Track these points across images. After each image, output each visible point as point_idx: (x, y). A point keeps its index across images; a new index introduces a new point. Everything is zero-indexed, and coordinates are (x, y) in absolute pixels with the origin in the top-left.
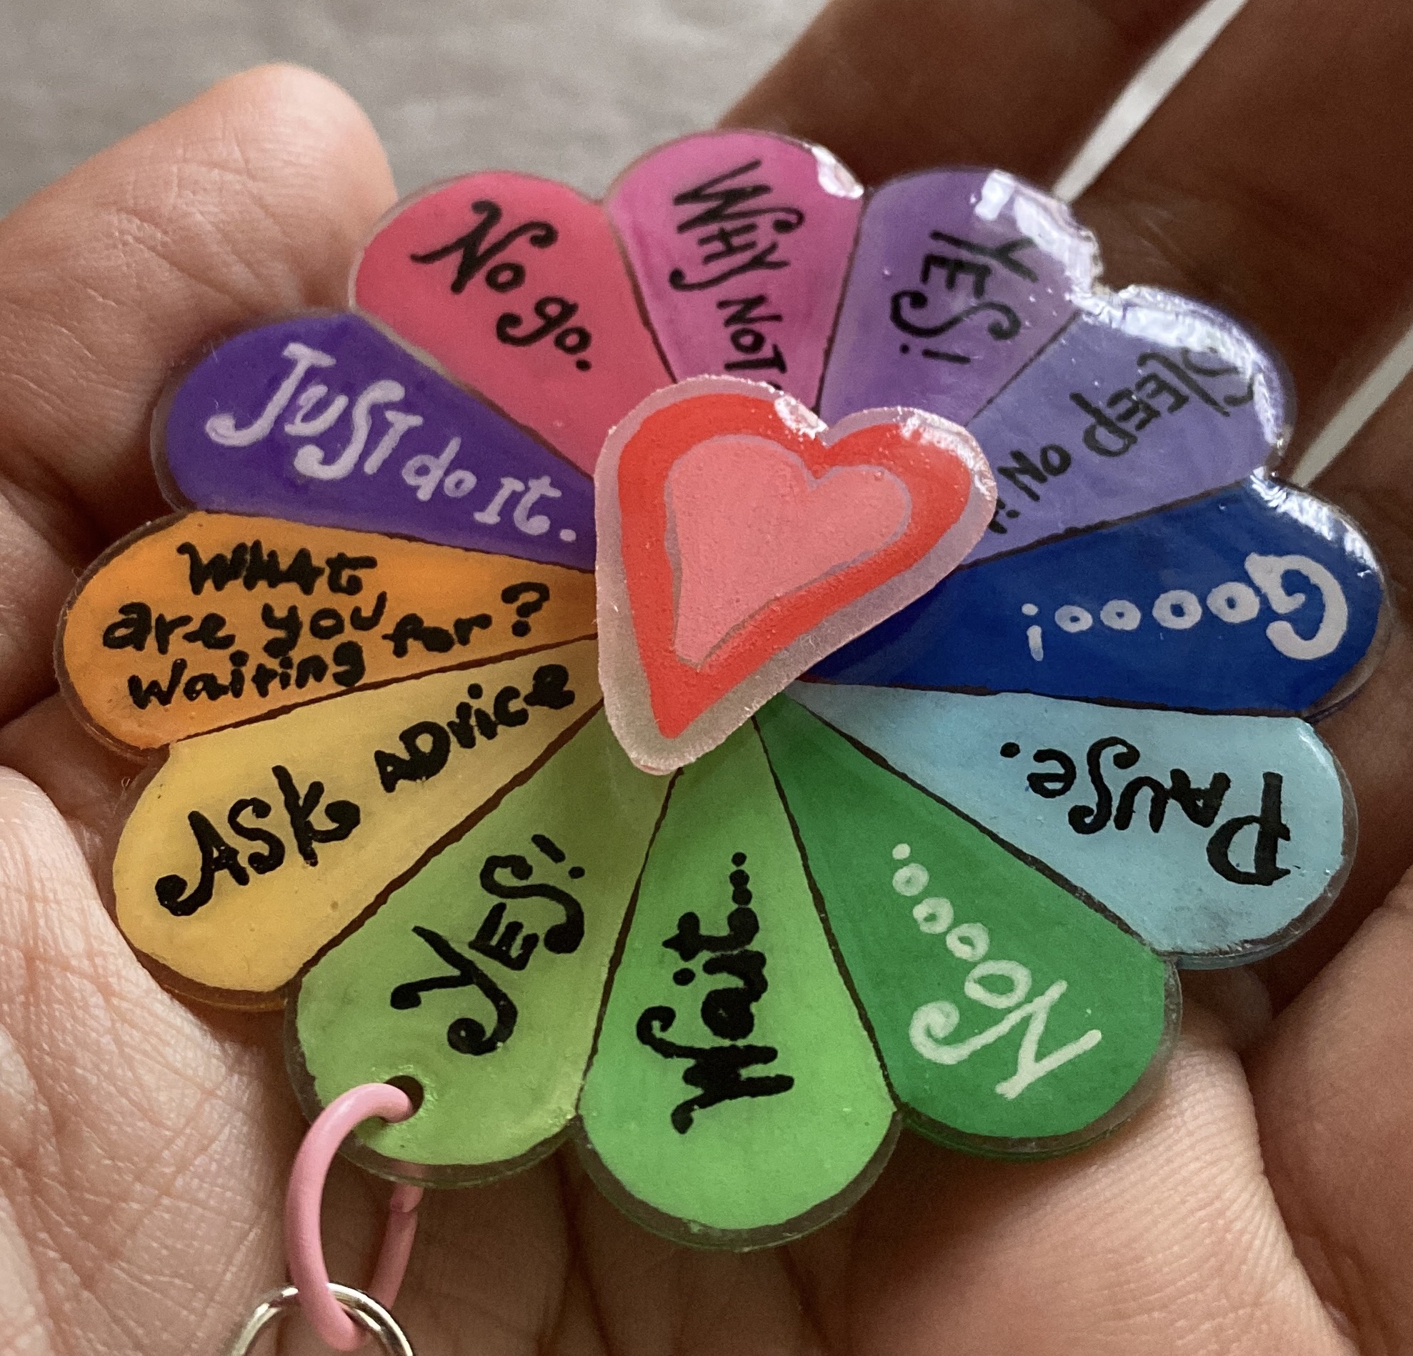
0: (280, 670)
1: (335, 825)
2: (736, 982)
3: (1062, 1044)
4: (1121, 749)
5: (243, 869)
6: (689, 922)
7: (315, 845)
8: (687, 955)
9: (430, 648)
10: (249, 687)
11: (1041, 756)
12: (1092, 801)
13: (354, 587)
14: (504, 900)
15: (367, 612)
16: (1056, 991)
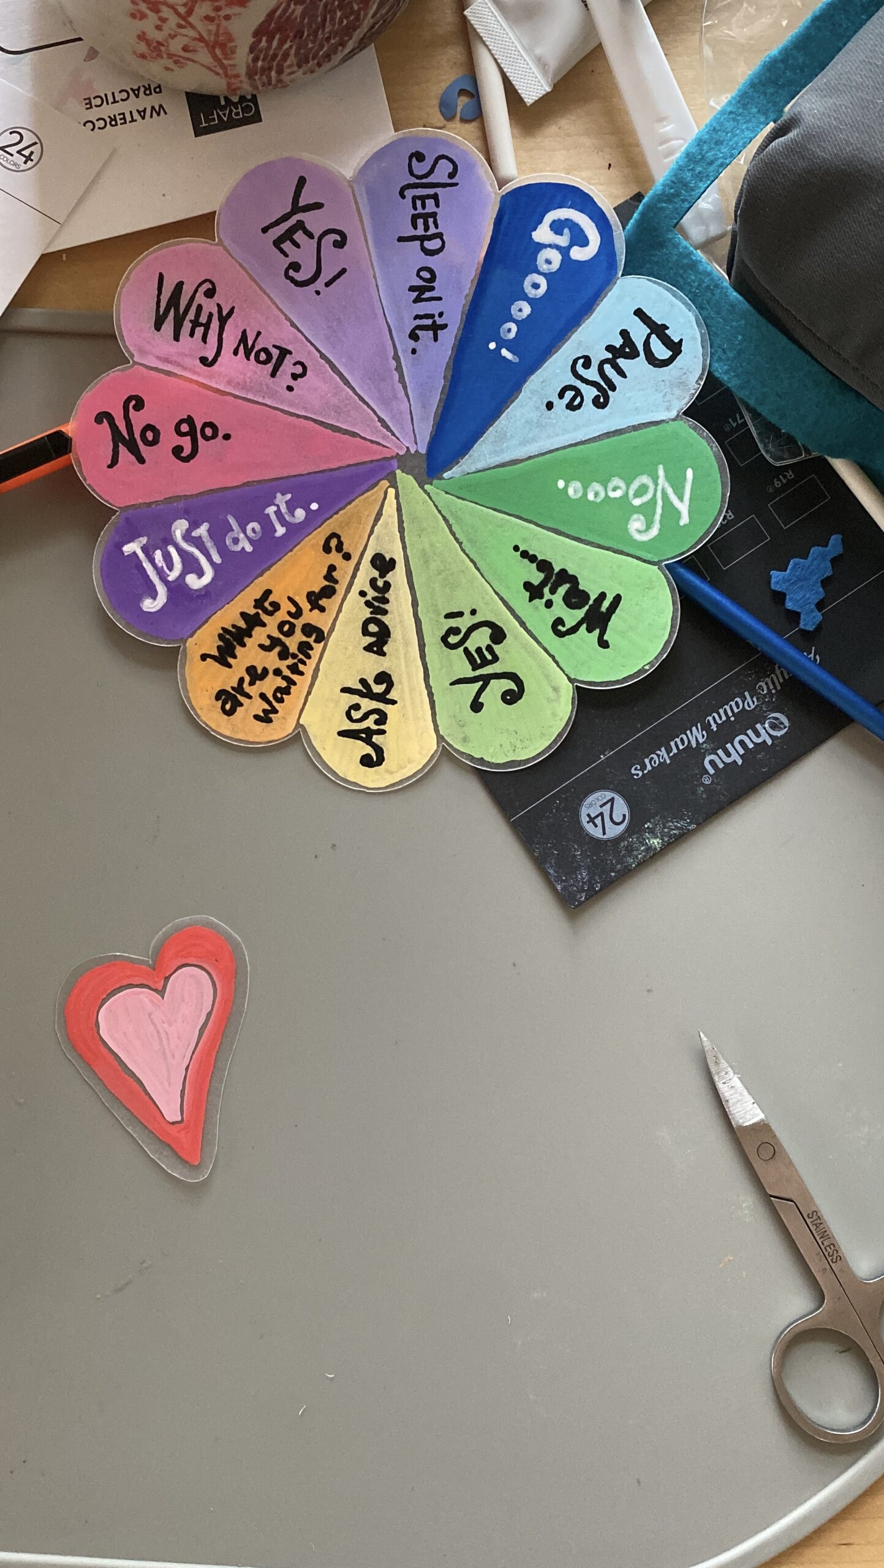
0: (296, 661)
1: (385, 685)
2: (566, 586)
3: (683, 487)
4: (581, 361)
5: (379, 729)
6: (527, 586)
7: (388, 697)
8: (541, 597)
9: (329, 597)
10: (295, 677)
11: (561, 395)
12: (594, 392)
13: (276, 606)
14: (464, 646)
15: (293, 610)
16: (661, 472)
